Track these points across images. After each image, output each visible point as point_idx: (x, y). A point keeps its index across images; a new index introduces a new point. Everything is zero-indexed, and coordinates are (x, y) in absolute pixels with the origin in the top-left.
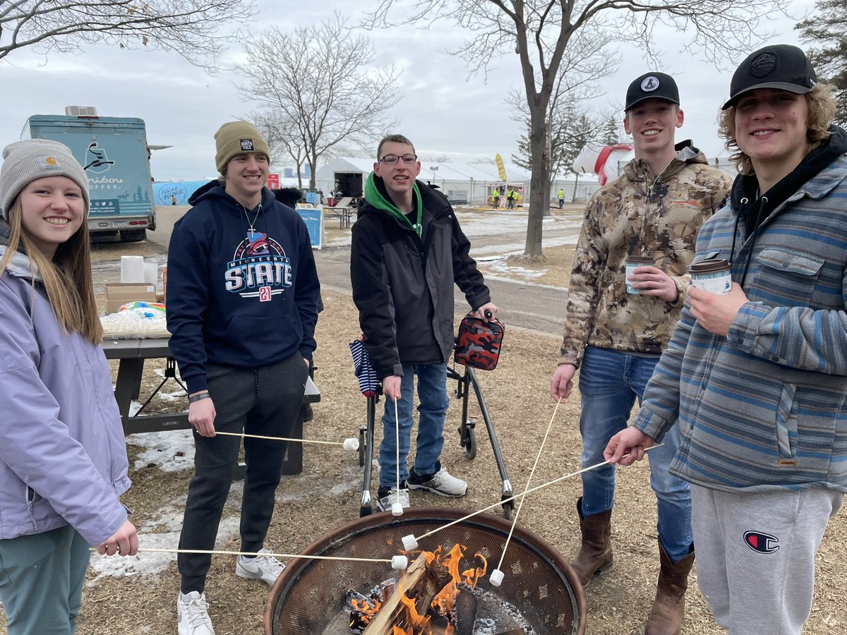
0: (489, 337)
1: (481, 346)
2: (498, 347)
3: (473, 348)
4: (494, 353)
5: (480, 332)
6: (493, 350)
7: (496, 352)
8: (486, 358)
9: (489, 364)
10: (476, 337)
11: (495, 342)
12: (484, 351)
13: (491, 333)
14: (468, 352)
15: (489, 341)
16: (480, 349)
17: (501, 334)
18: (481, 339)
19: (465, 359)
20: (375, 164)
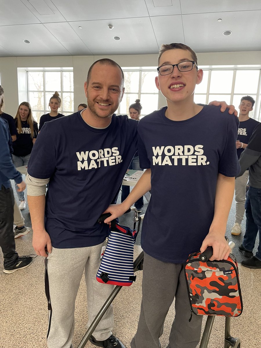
0: (221, 279)
1: (215, 291)
2: (236, 288)
3: (207, 295)
4: (234, 297)
5: (208, 275)
6: (231, 294)
7: (236, 294)
8: (227, 304)
9: (233, 311)
10: (206, 283)
11: (230, 284)
12: (221, 297)
13: (222, 273)
14: (204, 301)
15: (223, 284)
16: (215, 296)
17: (234, 272)
18: (213, 283)
19: (204, 310)
20: (156, 78)
